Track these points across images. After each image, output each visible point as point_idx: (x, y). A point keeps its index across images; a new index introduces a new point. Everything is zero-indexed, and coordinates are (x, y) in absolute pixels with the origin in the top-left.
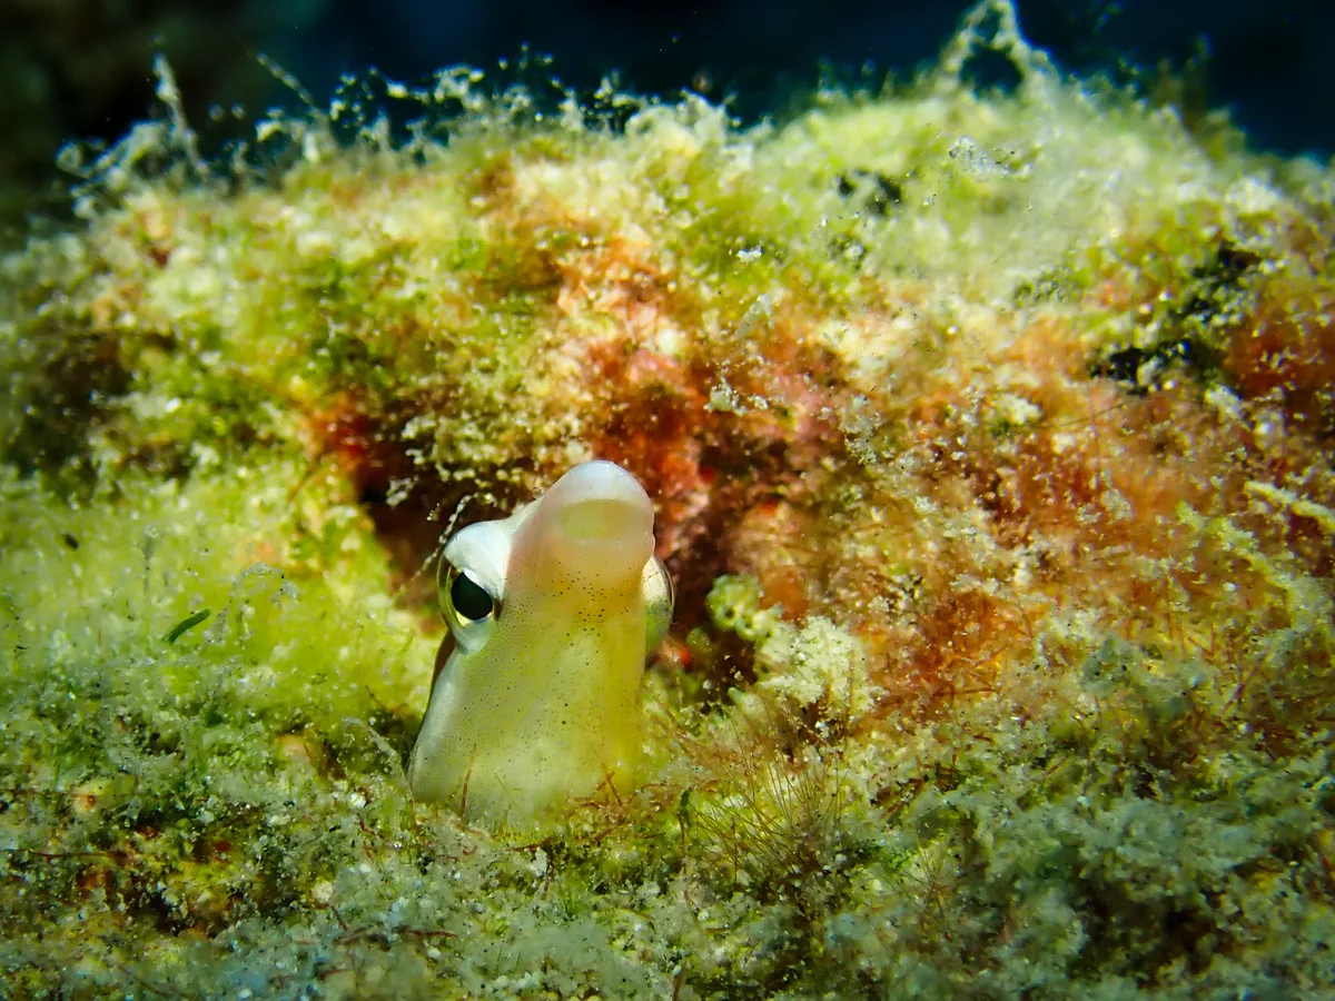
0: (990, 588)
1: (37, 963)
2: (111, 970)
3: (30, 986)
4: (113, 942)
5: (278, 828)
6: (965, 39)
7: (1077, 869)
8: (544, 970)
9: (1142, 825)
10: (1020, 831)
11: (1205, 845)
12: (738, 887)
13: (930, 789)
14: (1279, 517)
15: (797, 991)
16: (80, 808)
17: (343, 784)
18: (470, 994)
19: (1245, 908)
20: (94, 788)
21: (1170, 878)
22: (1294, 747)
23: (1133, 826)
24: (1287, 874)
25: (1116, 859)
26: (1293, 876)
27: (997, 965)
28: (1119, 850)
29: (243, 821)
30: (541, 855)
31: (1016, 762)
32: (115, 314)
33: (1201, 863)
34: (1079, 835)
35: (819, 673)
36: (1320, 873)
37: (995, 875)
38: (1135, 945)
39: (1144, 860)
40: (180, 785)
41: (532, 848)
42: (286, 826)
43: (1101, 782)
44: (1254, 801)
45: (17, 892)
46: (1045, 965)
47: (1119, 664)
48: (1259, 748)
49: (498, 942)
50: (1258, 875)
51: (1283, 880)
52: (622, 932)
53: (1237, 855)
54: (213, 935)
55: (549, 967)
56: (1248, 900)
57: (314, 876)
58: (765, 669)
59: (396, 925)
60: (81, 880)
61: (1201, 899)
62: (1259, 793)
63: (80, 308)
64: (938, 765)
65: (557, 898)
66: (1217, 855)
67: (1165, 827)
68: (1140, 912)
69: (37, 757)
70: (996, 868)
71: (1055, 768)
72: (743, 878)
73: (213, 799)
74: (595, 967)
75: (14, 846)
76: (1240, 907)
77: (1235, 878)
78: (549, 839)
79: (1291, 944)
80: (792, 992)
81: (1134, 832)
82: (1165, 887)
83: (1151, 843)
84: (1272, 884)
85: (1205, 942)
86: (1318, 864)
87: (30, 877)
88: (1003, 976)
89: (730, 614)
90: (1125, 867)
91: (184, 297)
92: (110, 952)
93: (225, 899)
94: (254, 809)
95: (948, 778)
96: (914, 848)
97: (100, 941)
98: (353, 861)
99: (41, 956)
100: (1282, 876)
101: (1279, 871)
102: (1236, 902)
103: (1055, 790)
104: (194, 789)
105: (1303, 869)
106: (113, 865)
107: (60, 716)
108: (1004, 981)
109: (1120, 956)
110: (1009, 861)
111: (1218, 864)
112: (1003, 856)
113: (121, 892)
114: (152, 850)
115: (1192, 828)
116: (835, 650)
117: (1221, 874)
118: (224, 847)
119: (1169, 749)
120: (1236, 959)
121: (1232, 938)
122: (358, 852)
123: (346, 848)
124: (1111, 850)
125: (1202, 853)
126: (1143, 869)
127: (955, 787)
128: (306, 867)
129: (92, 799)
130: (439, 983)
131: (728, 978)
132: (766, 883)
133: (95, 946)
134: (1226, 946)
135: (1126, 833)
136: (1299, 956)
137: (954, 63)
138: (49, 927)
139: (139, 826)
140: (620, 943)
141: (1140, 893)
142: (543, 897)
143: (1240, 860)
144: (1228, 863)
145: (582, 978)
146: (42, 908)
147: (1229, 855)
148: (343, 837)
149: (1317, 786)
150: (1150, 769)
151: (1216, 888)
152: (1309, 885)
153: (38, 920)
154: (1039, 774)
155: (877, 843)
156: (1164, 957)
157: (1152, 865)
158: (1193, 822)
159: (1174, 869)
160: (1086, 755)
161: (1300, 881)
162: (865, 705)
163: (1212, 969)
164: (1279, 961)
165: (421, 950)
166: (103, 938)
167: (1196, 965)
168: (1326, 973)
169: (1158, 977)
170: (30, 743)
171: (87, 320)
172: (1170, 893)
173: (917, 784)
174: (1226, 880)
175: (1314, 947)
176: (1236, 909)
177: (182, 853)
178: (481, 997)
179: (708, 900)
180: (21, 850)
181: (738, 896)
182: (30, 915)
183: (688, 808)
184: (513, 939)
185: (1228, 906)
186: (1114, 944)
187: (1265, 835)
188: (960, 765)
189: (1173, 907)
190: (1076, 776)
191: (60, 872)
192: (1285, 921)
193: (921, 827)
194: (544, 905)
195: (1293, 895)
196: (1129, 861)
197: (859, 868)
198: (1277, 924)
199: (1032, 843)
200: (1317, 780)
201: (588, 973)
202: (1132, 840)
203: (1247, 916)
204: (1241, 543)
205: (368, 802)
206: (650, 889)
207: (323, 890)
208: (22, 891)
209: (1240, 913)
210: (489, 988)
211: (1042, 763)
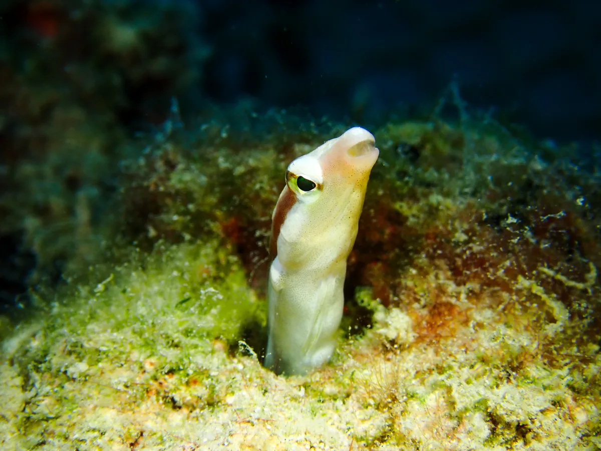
0: (453, 301)
1: (133, 423)
2: (158, 425)
3: (131, 431)
4: (158, 414)
5: (214, 376)
6: (442, 101)
7: (487, 409)
8: (306, 434)
9: (509, 395)
10: (467, 394)
11: (530, 402)
12: (370, 405)
13: (435, 373)
14: (550, 280)
15: (390, 443)
16: (148, 367)
17: (235, 360)
18: (281, 442)
19: (543, 423)
20: (153, 360)
21: (519, 414)
22: (557, 365)
23: (506, 394)
24: (557, 412)
25: (501, 407)
26: (559, 413)
27: (459, 439)
28: (502, 404)
29: (202, 373)
30: (303, 389)
31: (464, 366)
32: (157, 186)
33: (529, 409)
34: (488, 397)
35: (396, 329)
36: (568, 412)
37: (459, 409)
38: (506, 436)
39: (510, 407)
40: (181, 360)
41: (300, 386)
42: (217, 376)
43: (493, 375)
44: (544, 384)
45: (126, 396)
46: (475, 441)
47: (502, 337)
48: (545, 364)
49: (289, 421)
50: (547, 412)
51: (555, 414)
52: (330, 418)
53: (541, 406)
54: (191, 412)
55: (307, 433)
56: (544, 422)
57: (226, 395)
58: (376, 322)
59: (256, 417)
60: (148, 392)
61: (529, 422)
62: (546, 382)
63: (145, 184)
64: (437, 365)
65: (309, 405)
66: (534, 406)
67: (517, 396)
68: (508, 425)
69: (133, 348)
70: (459, 406)
71: (477, 369)
72: (372, 402)
73: (192, 365)
74: (322, 433)
75: (126, 380)
76: (541, 424)
77: (540, 414)
78: (305, 383)
79: (558, 437)
80: (388, 444)
81: (506, 397)
82: (517, 417)
83: (512, 401)
84: (552, 415)
85: (529, 435)
86: (567, 409)
87: (131, 392)
88: (461, 444)
89: (362, 301)
90: (504, 410)
91: (180, 181)
92: (157, 418)
93: (195, 399)
94: (206, 370)
95: (441, 370)
96: (429, 393)
97: (154, 415)
98: (240, 390)
99: (135, 420)
100: (555, 412)
101: (555, 411)
102: (540, 422)
103: (478, 377)
104: (186, 361)
105: (562, 411)
106: (159, 388)
107: (141, 334)
108: (461, 446)
109: (501, 438)
110: (464, 404)
111: (535, 409)
112: (462, 402)
113: (161, 396)
114: (171, 381)
115: (526, 396)
116: (401, 321)
117: (536, 413)
118: (195, 382)
119: (515, 364)
120: (540, 441)
121: (538, 434)
122: (242, 387)
123: (238, 385)
124: (499, 404)
125: (529, 405)
126: (510, 410)
127: (443, 373)
128: (224, 390)
129: (152, 364)
130: (271, 438)
131: (366, 436)
132: (379, 404)
133: (152, 416)
134: (536, 437)
135: (504, 397)
136: (560, 441)
137: (438, 109)
138: (136, 409)
139: (167, 373)
140: (330, 422)
141: (508, 418)
142: (304, 405)
143: (542, 408)
144: (538, 409)
145: (318, 437)
146: (134, 402)
147: (538, 406)
148: (236, 381)
149: (565, 379)
150: (510, 372)
151: (533, 417)
152: (564, 416)
153: (133, 406)
154: (471, 371)
155: (417, 392)
156: (515, 439)
157: (513, 409)
158: (526, 394)
159: (520, 411)
160: (488, 365)
161: (561, 414)
162: (411, 339)
163: (531, 445)
164: (554, 443)
165: (264, 426)
166: (155, 413)
167: (526, 443)
168: (569, 447)
169: (513, 446)
170: (131, 343)
171: (148, 187)
172: (518, 419)
173: (430, 371)
174: (537, 415)
175: (566, 438)
176: (540, 424)
177: (181, 383)
178: (285, 443)
179: (360, 408)
180: (128, 382)
181: (369, 407)
182: (130, 405)
183: (354, 377)
184: (294, 421)
185: (537, 423)
186: (498, 435)
187: (550, 398)
188: (445, 365)
189: (519, 424)
190: (485, 372)
191: (141, 389)
192: (556, 429)
193: (432, 387)
194: (304, 408)
195: (559, 420)
196: (505, 408)
197: (411, 401)
198: (553, 430)
199: (471, 398)
200: (565, 377)
201: (320, 435)
202: (506, 400)
203: (543, 427)
204: (539, 291)
205: (244, 367)
206: (339, 403)
207: (230, 399)
208: (128, 396)
209: (541, 426)
210: (287, 440)
211: (472, 367)
